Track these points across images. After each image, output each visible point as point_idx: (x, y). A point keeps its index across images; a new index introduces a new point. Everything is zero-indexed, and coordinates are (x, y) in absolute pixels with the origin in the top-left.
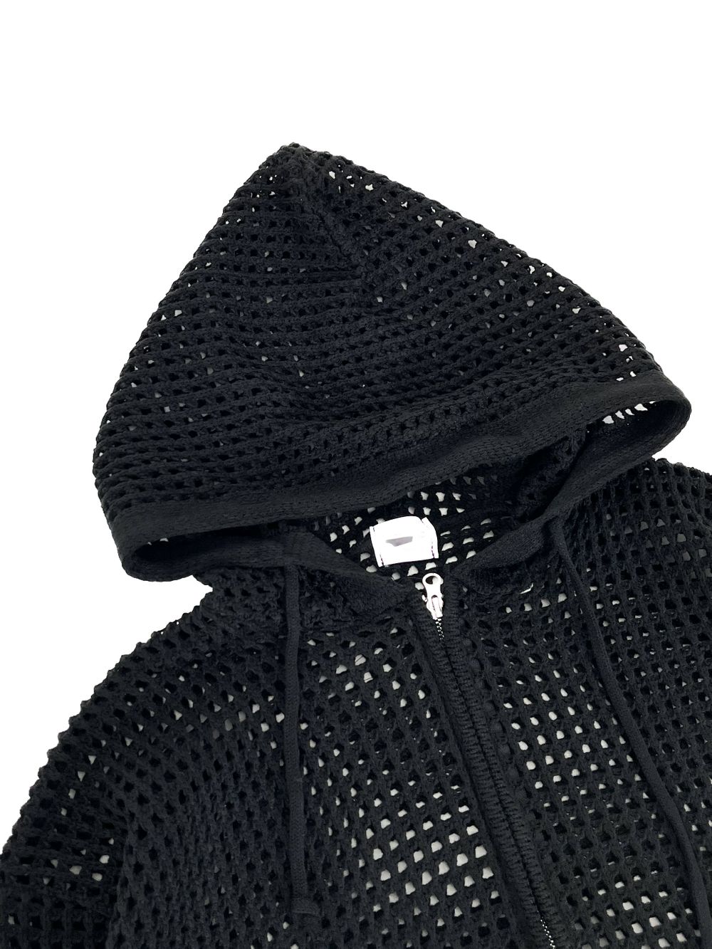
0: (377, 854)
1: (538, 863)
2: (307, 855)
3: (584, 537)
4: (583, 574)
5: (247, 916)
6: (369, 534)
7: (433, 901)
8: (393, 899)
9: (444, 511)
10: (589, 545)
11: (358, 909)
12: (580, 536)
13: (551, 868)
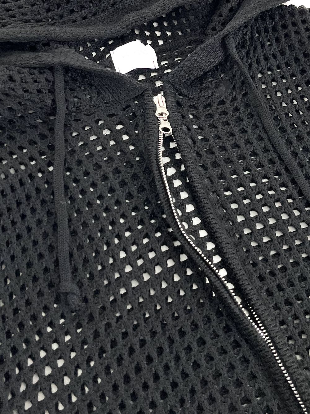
0: (123, 255)
1: (241, 268)
2: (71, 255)
3: (255, 57)
4: (256, 79)
5: (26, 297)
6: (110, 56)
7: (164, 285)
8: (134, 284)
9: (161, 42)
10: (258, 62)
11: (109, 291)
12: (251, 56)
13: (252, 271)
